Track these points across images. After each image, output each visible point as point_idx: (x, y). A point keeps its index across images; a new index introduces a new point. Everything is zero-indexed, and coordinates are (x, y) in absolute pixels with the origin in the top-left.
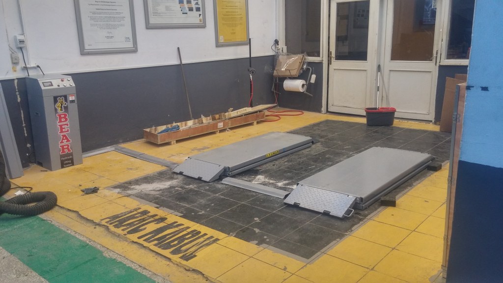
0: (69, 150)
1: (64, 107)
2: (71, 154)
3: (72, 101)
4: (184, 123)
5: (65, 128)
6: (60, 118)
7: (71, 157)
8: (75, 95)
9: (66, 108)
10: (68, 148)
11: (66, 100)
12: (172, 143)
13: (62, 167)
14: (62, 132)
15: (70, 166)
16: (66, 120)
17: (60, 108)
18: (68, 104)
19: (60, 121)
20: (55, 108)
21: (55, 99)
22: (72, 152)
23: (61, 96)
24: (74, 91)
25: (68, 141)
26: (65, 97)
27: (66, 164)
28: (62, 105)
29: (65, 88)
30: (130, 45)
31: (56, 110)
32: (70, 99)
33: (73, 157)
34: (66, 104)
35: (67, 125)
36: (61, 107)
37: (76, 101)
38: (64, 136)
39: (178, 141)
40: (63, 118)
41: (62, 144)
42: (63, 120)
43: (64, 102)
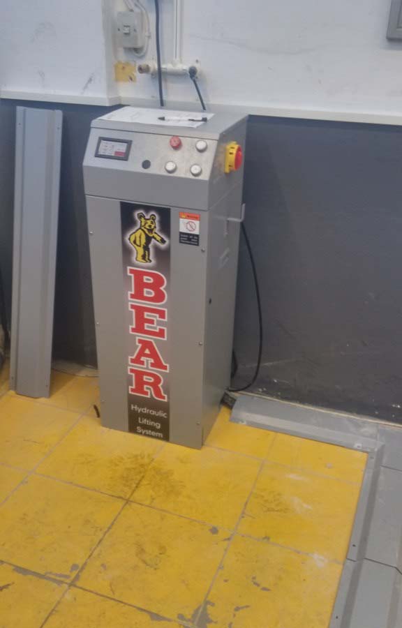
0: (158, 392)
1: (157, 249)
2: (165, 408)
3: (190, 239)
5: (151, 322)
6: (140, 286)
7: (161, 414)
8: (205, 216)
9: (163, 256)
10: (155, 385)
11: (166, 227)
13: (132, 429)
14: (139, 329)
15: (156, 437)
16: (159, 297)
17: (141, 251)
18: (173, 242)
19: (138, 295)
21: (128, 213)
22: (168, 404)
23: (148, 208)
24: (203, 201)
25: (157, 364)
26: (165, 216)
27: (145, 427)
28: (148, 239)
29: (170, 181)
31: (127, 252)
32: (183, 229)
33: (168, 415)
34: (163, 241)
35: (162, 314)
36: (146, 248)
37: (204, 243)
38: (146, 344)
40: (148, 286)
41: (137, 367)
42: (148, 293)
43: (158, 234)
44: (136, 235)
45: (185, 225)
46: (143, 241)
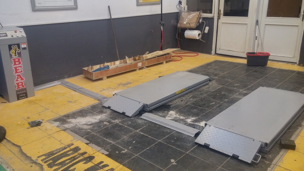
0: (23, 86)
1: (18, 53)
2: (25, 89)
3: (24, 49)
4: (113, 63)
5: (19, 70)
6: (15, 62)
7: (25, 91)
8: (27, 43)
9: (19, 54)
10: (22, 85)
11: (19, 47)
12: (104, 78)
13: (18, 99)
14: (16, 72)
15: (25, 98)
16: (20, 63)
17: (14, 54)
18: (21, 50)
19: (15, 64)
20: (10, 54)
21: (10, 47)
22: (26, 88)
23: (14, 45)
24: (26, 40)
25: (22, 79)
26: (18, 45)
27: (21, 97)
28: (16, 51)
29: (18, 38)
30: (72, 4)
31: (11, 55)
32: (23, 47)
33: (26, 91)
34: (19, 51)
35: (21, 67)
36: (15, 53)
37: (27, 48)
38: (18, 75)
39: (108, 77)
40: (17, 61)
41: (17, 82)
42: (17, 63)
43: (17, 49)
44: (13, 51)
45: (23, 46)
46: (14, 52)
